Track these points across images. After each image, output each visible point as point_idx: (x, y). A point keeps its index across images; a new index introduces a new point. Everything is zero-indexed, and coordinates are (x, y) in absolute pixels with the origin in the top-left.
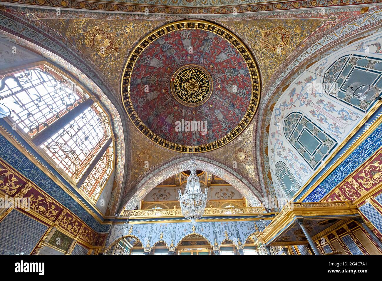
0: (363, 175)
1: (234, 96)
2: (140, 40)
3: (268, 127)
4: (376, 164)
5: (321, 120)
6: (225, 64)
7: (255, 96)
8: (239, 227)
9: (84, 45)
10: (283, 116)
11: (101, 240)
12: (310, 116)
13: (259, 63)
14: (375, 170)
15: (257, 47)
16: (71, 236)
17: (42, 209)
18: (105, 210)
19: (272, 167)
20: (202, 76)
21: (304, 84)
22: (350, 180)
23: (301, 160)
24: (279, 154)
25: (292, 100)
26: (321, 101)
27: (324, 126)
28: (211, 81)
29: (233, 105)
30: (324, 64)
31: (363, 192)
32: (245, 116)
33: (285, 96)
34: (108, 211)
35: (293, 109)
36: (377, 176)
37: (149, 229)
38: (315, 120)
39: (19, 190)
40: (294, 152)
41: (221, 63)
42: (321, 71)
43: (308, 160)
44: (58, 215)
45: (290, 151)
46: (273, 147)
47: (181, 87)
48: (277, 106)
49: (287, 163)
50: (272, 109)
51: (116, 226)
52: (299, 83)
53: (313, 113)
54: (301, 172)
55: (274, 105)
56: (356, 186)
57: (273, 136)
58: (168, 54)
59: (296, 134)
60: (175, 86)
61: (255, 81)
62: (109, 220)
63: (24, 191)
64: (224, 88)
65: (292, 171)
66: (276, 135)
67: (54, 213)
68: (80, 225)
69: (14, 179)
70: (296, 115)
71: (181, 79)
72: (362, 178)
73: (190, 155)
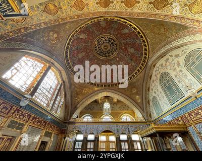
0: (193, 114)
1: (132, 55)
2: (74, 30)
3: (151, 76)
4: (200, 111)
5: (179, 81)
6: (127, 35)
7: (145, 58)
8: (129, 127)
9: (44, 40)
10: (160, 72)
11: (63, 131)
12: (174, 77)
13: (149, 40)
14: (199, 114)
15: (148, 32)
16: (51, 132)
17: (39, 124)
18: (63, 119)
19: (151, 98)
20: (112, 41)
21: (174, 57)
22: (187, 115)
23: (165, 98)
24: (155, 93)
25: (166, 64)
26: (181, 71)
27: (180, 85)
28: (118, 44)
29: (131, 60)
30: (187, 49)
31: (191, 122)
32: (138, 68)
33: (162, 61)
34: (65, 119)
35: (166, 70)
36: (199, 116)
37: (86, 127)
38: (176, 80)
39: (29, 118)
40: (163, 93)
41: (125, 34)
42: (185, 53)
43: (169, 100)
44: (45, 125)
45: (161, 92)
46: (152, 87)
47: (99, 48)
48: (157, 65)
49: (158, 98)
50: (154, 66)
51: (70, 125)
52: (171, 56)
53: (176, 76)
54: (165, 105)
55: (156, 64)
56: (189, 118)
57: (153, 81)
58: (91, 30)
59: (165, 85)
60: (95, 47)
61: (146, 50)
62: (66, 123)
63: (31, 119)
64: (126, 49)
65: (160, 103)
66: (155, 82)
67: (44, 124)
68: (54, 127)
69: (26, 115)
70: (166, 74)
71: (99, 43)
72: (192, 115)
73: (105, 89)
